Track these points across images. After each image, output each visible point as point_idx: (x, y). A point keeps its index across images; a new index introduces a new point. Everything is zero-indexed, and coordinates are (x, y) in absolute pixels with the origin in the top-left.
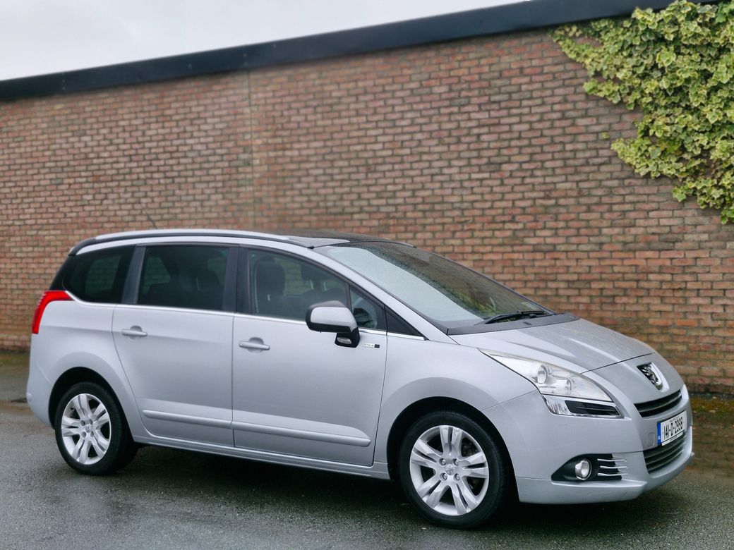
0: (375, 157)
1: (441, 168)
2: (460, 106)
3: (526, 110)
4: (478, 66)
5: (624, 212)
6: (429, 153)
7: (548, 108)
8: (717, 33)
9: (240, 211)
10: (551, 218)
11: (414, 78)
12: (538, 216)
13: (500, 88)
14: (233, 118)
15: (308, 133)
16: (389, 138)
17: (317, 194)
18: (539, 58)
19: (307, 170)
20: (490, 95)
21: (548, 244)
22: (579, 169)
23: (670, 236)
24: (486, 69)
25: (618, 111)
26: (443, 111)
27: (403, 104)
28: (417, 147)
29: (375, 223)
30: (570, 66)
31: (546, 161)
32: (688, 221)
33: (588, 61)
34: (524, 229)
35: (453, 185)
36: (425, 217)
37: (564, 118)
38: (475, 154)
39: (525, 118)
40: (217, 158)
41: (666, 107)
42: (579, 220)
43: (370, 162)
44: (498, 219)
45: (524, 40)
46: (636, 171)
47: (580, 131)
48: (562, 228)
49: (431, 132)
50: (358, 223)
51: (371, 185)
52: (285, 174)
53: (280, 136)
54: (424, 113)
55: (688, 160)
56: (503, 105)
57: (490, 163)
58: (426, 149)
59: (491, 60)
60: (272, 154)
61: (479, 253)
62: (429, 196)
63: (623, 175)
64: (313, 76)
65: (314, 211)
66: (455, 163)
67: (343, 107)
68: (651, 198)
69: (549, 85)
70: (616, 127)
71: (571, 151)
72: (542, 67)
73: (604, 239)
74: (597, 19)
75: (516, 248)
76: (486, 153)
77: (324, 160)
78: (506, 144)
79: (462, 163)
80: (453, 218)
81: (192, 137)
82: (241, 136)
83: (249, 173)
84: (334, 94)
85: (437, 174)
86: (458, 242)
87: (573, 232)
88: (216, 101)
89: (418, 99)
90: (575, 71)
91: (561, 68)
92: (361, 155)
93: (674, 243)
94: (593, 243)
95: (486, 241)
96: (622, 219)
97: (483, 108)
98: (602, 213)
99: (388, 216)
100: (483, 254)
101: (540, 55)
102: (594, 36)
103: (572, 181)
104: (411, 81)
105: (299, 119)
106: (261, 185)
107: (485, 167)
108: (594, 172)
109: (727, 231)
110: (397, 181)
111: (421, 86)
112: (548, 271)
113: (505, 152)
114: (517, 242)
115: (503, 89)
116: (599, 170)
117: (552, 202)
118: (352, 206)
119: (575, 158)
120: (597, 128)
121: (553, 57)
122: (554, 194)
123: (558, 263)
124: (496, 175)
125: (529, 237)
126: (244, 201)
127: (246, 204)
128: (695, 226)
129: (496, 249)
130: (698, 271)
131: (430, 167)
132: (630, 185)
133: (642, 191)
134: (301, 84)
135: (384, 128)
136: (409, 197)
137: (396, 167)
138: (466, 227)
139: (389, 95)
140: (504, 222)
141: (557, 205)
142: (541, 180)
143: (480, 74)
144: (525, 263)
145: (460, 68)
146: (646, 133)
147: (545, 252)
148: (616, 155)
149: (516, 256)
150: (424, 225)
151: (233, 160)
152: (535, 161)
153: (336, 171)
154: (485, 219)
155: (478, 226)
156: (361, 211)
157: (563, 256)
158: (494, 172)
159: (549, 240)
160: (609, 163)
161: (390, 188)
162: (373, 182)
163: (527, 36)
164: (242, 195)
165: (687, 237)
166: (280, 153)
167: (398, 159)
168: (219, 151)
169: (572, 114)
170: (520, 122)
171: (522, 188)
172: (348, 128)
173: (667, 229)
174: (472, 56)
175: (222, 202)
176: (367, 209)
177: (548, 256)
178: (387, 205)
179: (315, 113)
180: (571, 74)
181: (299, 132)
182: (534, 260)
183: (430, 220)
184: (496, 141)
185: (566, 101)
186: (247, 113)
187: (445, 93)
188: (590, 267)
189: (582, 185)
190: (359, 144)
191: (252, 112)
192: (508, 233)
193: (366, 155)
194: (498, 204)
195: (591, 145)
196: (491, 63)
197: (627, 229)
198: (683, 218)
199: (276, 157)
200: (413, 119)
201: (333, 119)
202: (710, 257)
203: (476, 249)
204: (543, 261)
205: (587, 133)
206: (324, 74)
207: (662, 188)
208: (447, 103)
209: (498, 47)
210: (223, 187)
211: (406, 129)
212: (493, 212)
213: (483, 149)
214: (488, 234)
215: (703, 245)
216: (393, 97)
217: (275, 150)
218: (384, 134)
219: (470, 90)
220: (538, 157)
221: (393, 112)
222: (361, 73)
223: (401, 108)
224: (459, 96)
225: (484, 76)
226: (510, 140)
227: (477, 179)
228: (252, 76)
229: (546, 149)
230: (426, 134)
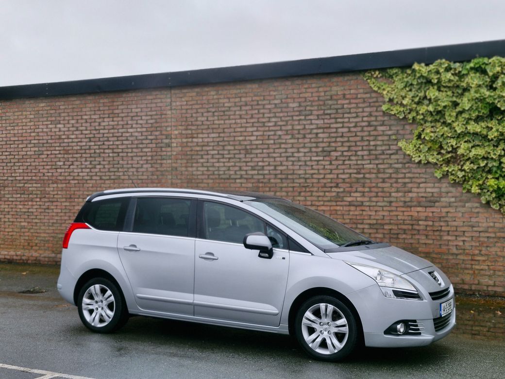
0: (251, 144)
1: (293, 153)
2: (306, 115)
3: (346, 120)
4: (317, 92)
5: (405, 183)
6: (286, 143)
7: (360, 119)
8: (462, 80)
9: (163, 175)
10: (361, 185)
11: (277, 97)
12: (353, 184)
13: (331, 105)
14: (160, 117)
15: (208, 128)
16: (261, 133)
17: (213, 166)
18: (355, 89)
19: (207, 151)
20: (324, 110)
21: (358, 201)
22: (378, 156)
23: (432, 199)
24: (323, 94)
25: (402, 123)
26: (295, 118)
27: (270, 113)
28: (278, 139)
29: (250, 185)
30: (374, 95)
31: (358, 151)
32: (443, 190)
33: (385, 93)
34: (344, 192)
35: (300, 163)
36: (282, 183)
37: (369, 125)
38: (314, 145)
39: (346, 125)
40: (148, 141)
41: (431, 122)
42: (377, 187)
43: (248, 147)
44: (328, 185)
45: (346, 78)
46: (413, 159)
47: (379, 134)
48: (367, 192)
49: (287, 131)
50: (239, 185)
51: (248, 162)
52: (193, 153)
53: (190, 129)
54: (283, 119)
55: (444, 154)
56: (333, 116)
57: (323, 151)
58: (284, 141)
59: (325, 89)
60: (184, 140)
61: (315, 205)
62: (285, 170)
63: (405, 161)
64: (213, 93)
65: (211, 177)
66: (302, 150)
67: (232, 113)
68: (422, 175)
69: (360, 105)
71: (374, 146)
72: (357, 94)
73: (392, 199)
74: (392, 68)
75: (338, 203)
76: (321, 145)
77: (218, 145)
78: (334, 140)
79: (306, 150)
80: (300, 183)
81: (132, 128)
82: (165, 128)
83: (169, 152)
84: (226, 105)
85: (290, 157)
86: (302, 198)
87: (374, 194)
88: (148, 105)
89: (279, 110)
90: (377, 98)
91: (368, 95)
92: (242, 143)
93: (434, 202)
94: (385, 202)
95: (320, 199)
96: (404, 187)
97: (320, 117)
98: (391, 183)
99: (258, 181)
100: (318, 206)
101: (356, 87)
102: (389, 77)
103: (374, 164)
104: (275, 99)
105: (203, 119)
106: (177, 159)
107: (321, 153)
108: (387, 159)
109: (466, 196)
110: (265, 160)
111: (282, 102)
112: (358, 218)
113: (333, 144)
114: (340, 199)
115: (332, 107)
116: (390, 158)
117: (362, 176)
118: (236, 174)
119: (376, 150)
120: (390, 133)
121: (363, 89)
122: (363, 171)
123: (364, 213)
124: (327, 158)
125: (347, 197)
126: (165, 169)
127: (167, 171)
128: (447, 193)
129: (326, 203)
130: (448, 220)
131: (286, 152)
132: (409, 167)
133: (415, 171)
134: (204, 98)
135: (257, 127)
136: (272, 170)
137: (265, 151)
138: (307, 190)
139: (261, 107)
140: (331, 187)
141: (364, 178)
142: (355, 162)
143: (319, 97)
144: (343, 212)
145: (306, 92)
146: (419, 137)
147: (356, 206)
148: (400, 149)
149: (338, 208)
150: (281, 188)
151: (159, 143)
152: (352, 151)
153: (226, 152)
154: (320, 185)
155: (315, 189)
156: (241, 177)
157: (367, 209)
158: (326, 156)
159: (359, 199)
160: (396, 153)
161: (260, 164)
162: (250, 160)
163: (348, 75)
164: (164, 165)
165: (442, 199)
166: (190, 140)
167: (266, 146)
168: (150, 137)
169: (375, 123)
170: (343, 127)
171: (343, 167)
172: (234, 126)
173: (431, 195)
174: (314, 85)
175: (151, 169)
176: (245, 176)
177: (358, 209)
178: (258, 174)
179: (214, 116)
180: (375, 100)
181: (202, 127)
182: (350, 211)
183: (285, 185)
184: (327, 138)
185: (371, 115)
186: (168, 114)
187: (297, 107)
188: (384, 216)
189: (380, 166)
190: (241, 136)
191: (172, 113)
192: (334, 194)
193: (246, 143)
194: (328, 176)
195: (385, 143)
196: (325, 90)
197: (407, 194)
198: (440, 188)
199: (187, 142)
200: (276, 122)
201: (224, 120)
202: (456, 211)
203: (314, 203)
204: (355, 212)
205: (383, 135)
206: (220, 92)
207: (428, 170)
208: (297, 113)
209: (330, 81)
210: (152, 160)
211: (271, 128)
212: (325, 181)
213: (319, 142)
214: (322, 194)
215: (452, 204)
216: (264, 108)
217: (187, 138)
218: (257, 131)
219: (312, 106)
220: (353, 148)
221: (263, 117)
222: (244, 93)
223: (269, 115)
224: (305, 110)
225: (321, 98)
226: (336, 137)
227: (315, 161)
228: (173, 92)
229: (358, 144)
230: (284, 132)
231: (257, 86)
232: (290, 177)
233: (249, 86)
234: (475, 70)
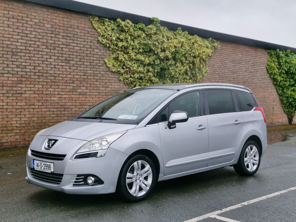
0: (17, 48)
1: (47, 59)
2: (56, 35)
3: (79, 42)
4: (63, 21)
5: (106, 83)
6: (42, 51)
7: (86, 43)
10: (86, 83)
11: (37, 17)
12: (82, 82)
13: (71, 31)
16: (24, 41)
18: (84, 24)
20: (67, 33)
21: (84, 92)
22: (94, 66)
23: (117, 91)
24: (66, 23)
25: (106, 49)
28: (36, 48)
29: (15, 79)
30: (93, 30)
31: (85, 62)
32: (121, 87)
34: (77, 86)
35: (51, 66)
36: (39, 78)
37: (91, 48)
38: (60, 55)
42: (94, 84)
43: (14, 50)
44: (68, 82)
45: (79, 16)
46: (110, 70)
47: (95, 54)
48: (89, 87)
49: (43, 43)
50: (6, 79)
51: (14, 61)
54: (41, 34)
55: (125, 69)
56: (72, 38)
57: (66, 60)
58: (41, 50)
59: (68, 20)
61: (60, 94)
62: (41, 70)
63: (106, 70)
66: (53, 57)
70: (105, 54)
71: (92, 60)
72: (85, 28)
73: (101, 91)
75: (74, 93)
76: (64, 55)
78: (72, 53)
79: (56, 58)
80: (51, 80)
85: (45, 61)
86: (53, 90)
87: (92, 88)
89: (38, 27)
90: (94, 32)
91: (90, 30)
92: (9, 46)
94: (97, 92)
95: (64, 90)
96: (105, 85)
97: (64, 37)
98: (100, 82)
99: (22, 76)
100: (62, 95)
101: (84, 23)
102: (102, 22)
103: (92, 71)
104: (35, 19)
107: (64, 61)
108: (98, 68)
110: (27, 61)
111: (40, 22)
112: (84, 102)
113: (71, 56)
114: (75, 91)
116: (100, 68)
117: (86, 77)
118: (3, 70)
119: (93, 63)
120: (100, 54)
121: (88, 25)
123: (87, 99)
124: (68, 65)
125: (78, 89)
129: (67, 93)
131: (42, 57)
132: (108, 74)
133: (110, 76)
135: (22, 36)
136: (32, 69)
137: (27, 55)
138: (56, 84)
139: (25, 22)
140: (70, 83)
141: (87, 78)
142: (83, 69)
144: (76, 99)
145: (56, 19)
146: (115, 58)
147: (83, 95)
149: (73, 96)
150: (39, 82)
152: (81, 62)
154: (63, 81)
155: (61, 84)
156: (8, 73)
157: (88, 96)
158: (67, 63)
159: (85, 91)
160: (103, 66)
161: (24, 64)
162: (15, 60)
163: (80, 15)
169: (93, 47)
170: (77, 46)
171: (77, 71)
172: (3, 32)
173: (116, 89)
174: (61, 16)
176: (11, 72)
177: (84, 96)
178: (22, 71)
180: (93, 33)
182: (79, 98)
183: (41, 80)
184: (68, 52)
185: (91, 42)
187: (50, 28)
188: (96, 100)
189: (95, 72)
190: (9, 41)
192: (71, 87)
193: (12, 47)
194: (68, 76)
195: (98, 59)
196: (67, 21)
197: (106, 88)
198: (120, 86)
200: (35, 35)
203: (59, 93)
204: (82, 98)
205: (97, 54)
207: (115, 76)
211: (32, 39)
212: (66, 79)
214: (64, 87)
216: (27, 23)
218: (21, 39)
219: (59, 29)
221: (26, 30)
222: (11, 8)
223: (31, 29)
224: (55, 30)
225: (65, 25)
226: (73, 52)
227: (61, 65)
229: (85, 58)
230: (41, 43)
231: (22, 6)
232: (44, 75)
233: (15, 4)
234: (140, 29)
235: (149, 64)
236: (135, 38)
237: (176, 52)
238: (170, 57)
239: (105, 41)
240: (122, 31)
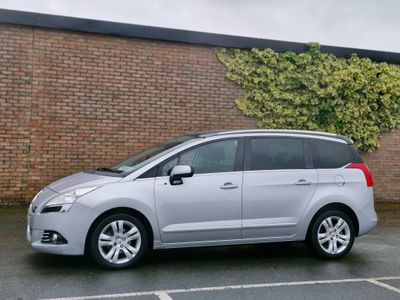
0: (118, 91)
1: (156, 101)
2: (168, 73)
3: (199, 80)
4: (178, 55)
6: (150, 93)
7: (209, 81)
8: (279, 64)
9: (20, 111)
11: (144, 54)
13: (188, 67)
14: (18, 53)
15: (75, 72)
16: (128, 82)
17: (79, 107)
19: (73, 92)
20: (183, 70)
22: (220, 109)
24: (182, 58)
26: (158, 73)
27: (137, 66)
28: (143, 89)
29: (116, 125)
30: (219, 64)
31: (206, 104)
33: (228, 64)
35: (161, 110)
36: (145, 125)
38: (174, 96)
39: (198, 84)
43: (116, 93)
44: (183, 128)
46: (244, 113)
47: (222, 93)
49: (152, 83)
50: (105, 125)
51: (115, 105)
52: (57, 92)
53: (55, 70)
54: (148, 73)
55: (264, 111)
56: (189, 76)
57: (181, 102)
58: (149, 91)
60: (48, 80)
62: (148, 114)
63: (238, 114)
64: (82, 40)
65: (77, 116)
66: (163, 99)
67: (100, 61)
69: (209, 71)
70: (236, 94)
71: (217, 101)
72: (208, 62)
74: (235, 48)
76: (179, 97)
77: (85, 88)
78: (189, 94)
79: (167, 100)
80: (161, 126)
82: (24, 65)
83: (29, 89)
84: (95, 53)
85: (153, 104)
88: (5, 40)
89: (145, 65)
90: (221, 67)
91: (215, 64)
92: (110, 88)
97: (179, 75)
99: (124, 122)
101: (207, 57)
102: (232, 54)
103: (217, 115)
104: (142, 55)
105: (70, 62)
106: (38, 97)
107: (178, 103)
108: (226, 111)
110: (131, 105)
111: (148, 59)
113: (188, 97)
115: (189, 69)
116: (228, 111)
117: (208, 123)
118: (102, 115)
119: (219, 105)
120: (229, 93)
121: (212, 59)
122: (209, 119)
124: (183, 108)
126: (23, 105)
127: (25, 107)
131: (150, 100)
132: (240, 119)
133: (245, 121)
134: (72, 43)
135: (125, 76)
136: (137, 114)
137: (131, 97)
138: (167, 131)
139: (129, 60)
140: (186, 130)
141: (210, 124)
142: (204, 112)
143: (179, 59)
145: (169, 54)
146: (249, 98)
148: (236, 105)
150: (145, 129)
151: (17, 79)
152: (202, 104)
153: (93, 95)
154: (177, 128)
155: (173, 131)
156: (108, 118)
158: (182, 106)
160: (232, 108)
161: (127, 108)
162: (117, 104)
163: (202, 47)
164: (22, 102)
166: (54, 80)
167: (132, 94)
169: (219, 85)
170: (196, 85)
171: (195, 115)
172: (103, 73)
174: (175, 50)
175: (5, 104)
176: (112, 118)
178: (124, 116)
179: (81, 61)
180: (219, 68)
181: (69, 70)
183: (148, 126)
184: (184, 92)
185: (216, 79)
186: (30, 53)
187: (160, 65)
189: (221, 117)
190: (109, 82)
191: (34, 52)
193: (113, 89)
194: (184, 122)
195: (226, 100)
196: (184, 55)
199: (51, 82)
200: (142, 75)
201: (93, 66)
206: (89, 41)
207: (252, 121)
208: (161, 70)
209: (188, 49)
211: (138, 79)
212: (181, 125)
216: (132, 62)
217: (51, 78)
218: (125, 80)
219: (173, 66)
220: (203, 102)
221: (131, 69)
222: (113, 45)
223: (136, 68)
224: (168, 68)
225: (180, 61)
226: (191, 92)
227: (174, 109)
228: (36, 32)
229: (207, 99)
230: (149, 83)
231: (126, 42)
232: (152, 120)
233: (118, 40)
234: (287, 59)
235: (302, 105)
236: (280, 71)
237: (345, 87)
238: (334, 93)
239: (235, 77)
240: (260, 63)
